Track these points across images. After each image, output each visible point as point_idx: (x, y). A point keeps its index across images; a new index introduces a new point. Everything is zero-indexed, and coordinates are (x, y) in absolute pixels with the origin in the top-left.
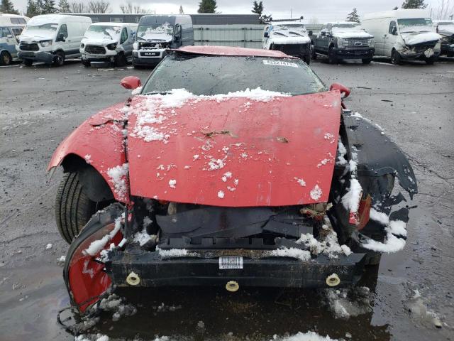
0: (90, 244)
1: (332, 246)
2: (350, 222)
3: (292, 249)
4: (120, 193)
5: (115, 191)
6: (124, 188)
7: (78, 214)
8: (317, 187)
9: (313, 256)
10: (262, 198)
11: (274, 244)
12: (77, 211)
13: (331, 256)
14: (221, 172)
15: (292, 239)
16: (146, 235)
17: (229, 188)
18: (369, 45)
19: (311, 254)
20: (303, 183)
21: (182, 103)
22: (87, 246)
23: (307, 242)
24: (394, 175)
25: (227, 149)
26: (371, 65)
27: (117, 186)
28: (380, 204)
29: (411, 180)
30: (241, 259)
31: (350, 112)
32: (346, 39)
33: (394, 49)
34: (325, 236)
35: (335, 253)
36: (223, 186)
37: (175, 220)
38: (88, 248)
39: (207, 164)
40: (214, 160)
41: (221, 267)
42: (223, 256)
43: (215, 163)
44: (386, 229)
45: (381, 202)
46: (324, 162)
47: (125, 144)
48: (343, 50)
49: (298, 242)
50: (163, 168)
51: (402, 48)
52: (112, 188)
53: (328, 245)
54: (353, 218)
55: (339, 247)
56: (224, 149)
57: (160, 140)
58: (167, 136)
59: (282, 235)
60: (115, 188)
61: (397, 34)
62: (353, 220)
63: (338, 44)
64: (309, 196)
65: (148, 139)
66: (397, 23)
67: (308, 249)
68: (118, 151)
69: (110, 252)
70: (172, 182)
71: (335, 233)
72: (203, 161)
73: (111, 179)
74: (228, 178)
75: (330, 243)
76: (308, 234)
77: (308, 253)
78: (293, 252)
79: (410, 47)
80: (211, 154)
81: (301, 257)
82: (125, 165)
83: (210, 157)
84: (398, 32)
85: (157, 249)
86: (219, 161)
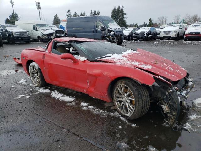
18: (28, 35)
26: (30, 43)
32: (17, 33)
33: (38, 36)
48: (17, 38)
51: (42, 36)
58: (151, 66)
61: (38, 30)
63: (14, 35)
66: (36, 26)
79: (45, 35)
84: (38, 29)
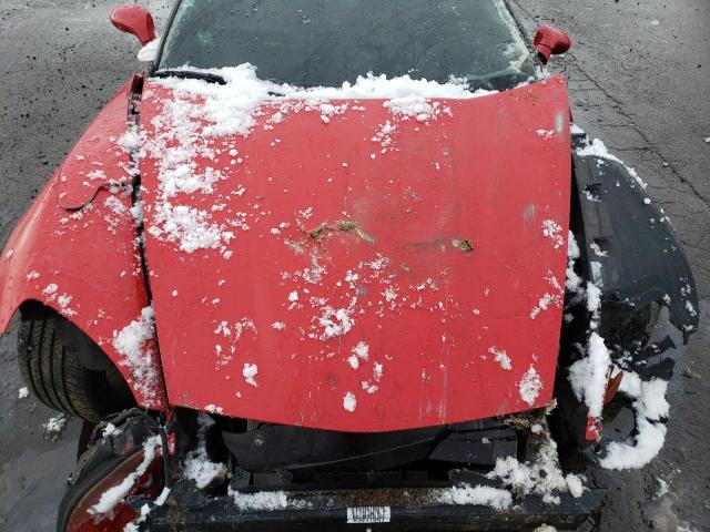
0: (100, 497)
1: (549, 477)
2: (587, 437)
3: (479, 488)
4: (145, 390)
5: (136, 386)
6: (151, 374)
7: (68, 385)
8: (532, 371)
9: (515, 500)
10: (429, 408)
11: (446, 478)
12: (63, 379)
13: (548, 499)
14: (345, 343)
15: (478, 472)
16: (208, 465)
17: (365, 385)
19: (514, 496)
20: (504, 360)
21: (250, 122)
22: (96, 499)
23: (507, 477)
24: (661, 303)
25: (356, 277)
27: (138, 373)
28: (630, 359)
29: (691, 309)
30: (388, 509)
31: (583, 136)
34: (536, 449)
35: (555, 492)
36: (353, 381)
37: (259, 442)
38: (97, 503)
39: (317, 322)
40: (329, 311)
41: (350, 521)
42: (355, 505)
43: (333, 318)
44: (635, 405)
45: (632, 354)
46: (543, 303)
47: (141, 250)
49: (490, 475)
50: (227, 332)
52: (129, 381)
53: (543, 474)
54: (593, 428)
55: (561, 478)
56: (348, 279)
57: (214, 247)
58: (229, 235)
59: (460, 466)
60: (135, 379)
62: (593, 432)
64: (517, 395)
65: (189, 245)
67: (509, 488)
68: (128, 273)
69: (142, 524)
70: (250, 371)
71: (554, 445)
72: (308, 314)
73: (124, 356)
74: (360, 360)
75: (546, 469)
76: (509, 458)
77: (507, 495)
78: (481, 495)
80: (324, 295)
81: (496, 505)
82: (147, 312)
83: (322, 301)
85: (230, 492)
86: (341, 314)
